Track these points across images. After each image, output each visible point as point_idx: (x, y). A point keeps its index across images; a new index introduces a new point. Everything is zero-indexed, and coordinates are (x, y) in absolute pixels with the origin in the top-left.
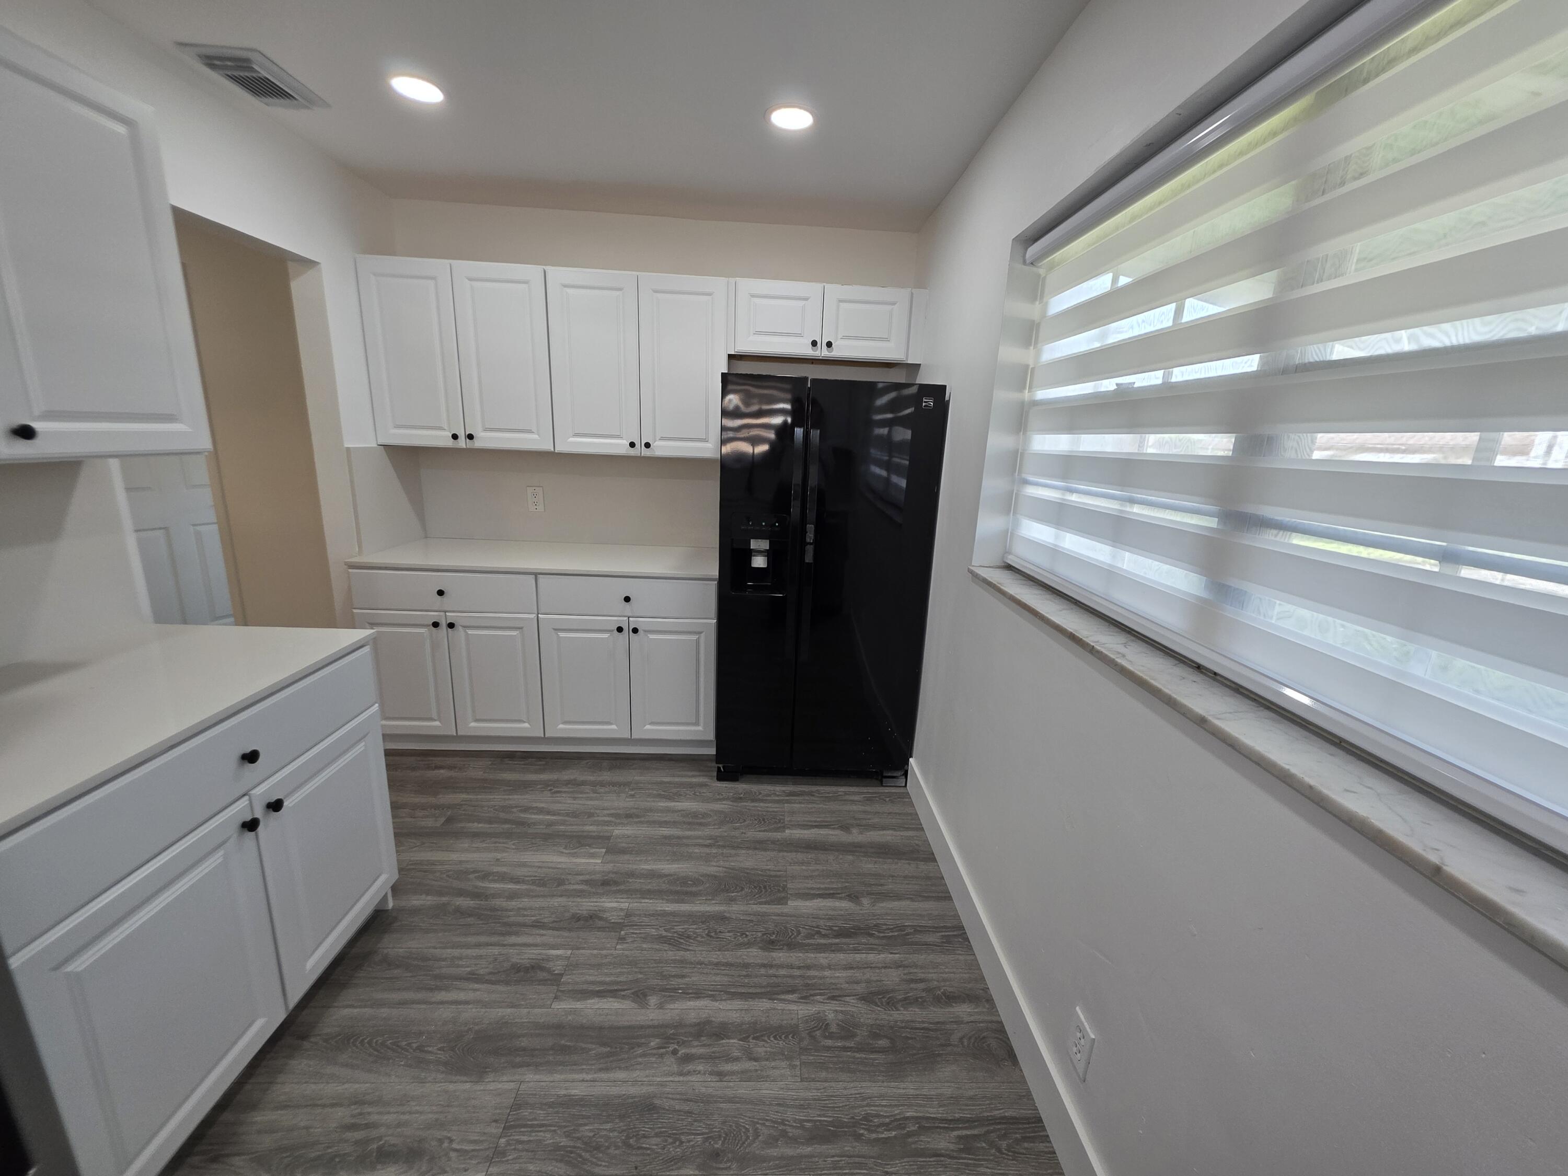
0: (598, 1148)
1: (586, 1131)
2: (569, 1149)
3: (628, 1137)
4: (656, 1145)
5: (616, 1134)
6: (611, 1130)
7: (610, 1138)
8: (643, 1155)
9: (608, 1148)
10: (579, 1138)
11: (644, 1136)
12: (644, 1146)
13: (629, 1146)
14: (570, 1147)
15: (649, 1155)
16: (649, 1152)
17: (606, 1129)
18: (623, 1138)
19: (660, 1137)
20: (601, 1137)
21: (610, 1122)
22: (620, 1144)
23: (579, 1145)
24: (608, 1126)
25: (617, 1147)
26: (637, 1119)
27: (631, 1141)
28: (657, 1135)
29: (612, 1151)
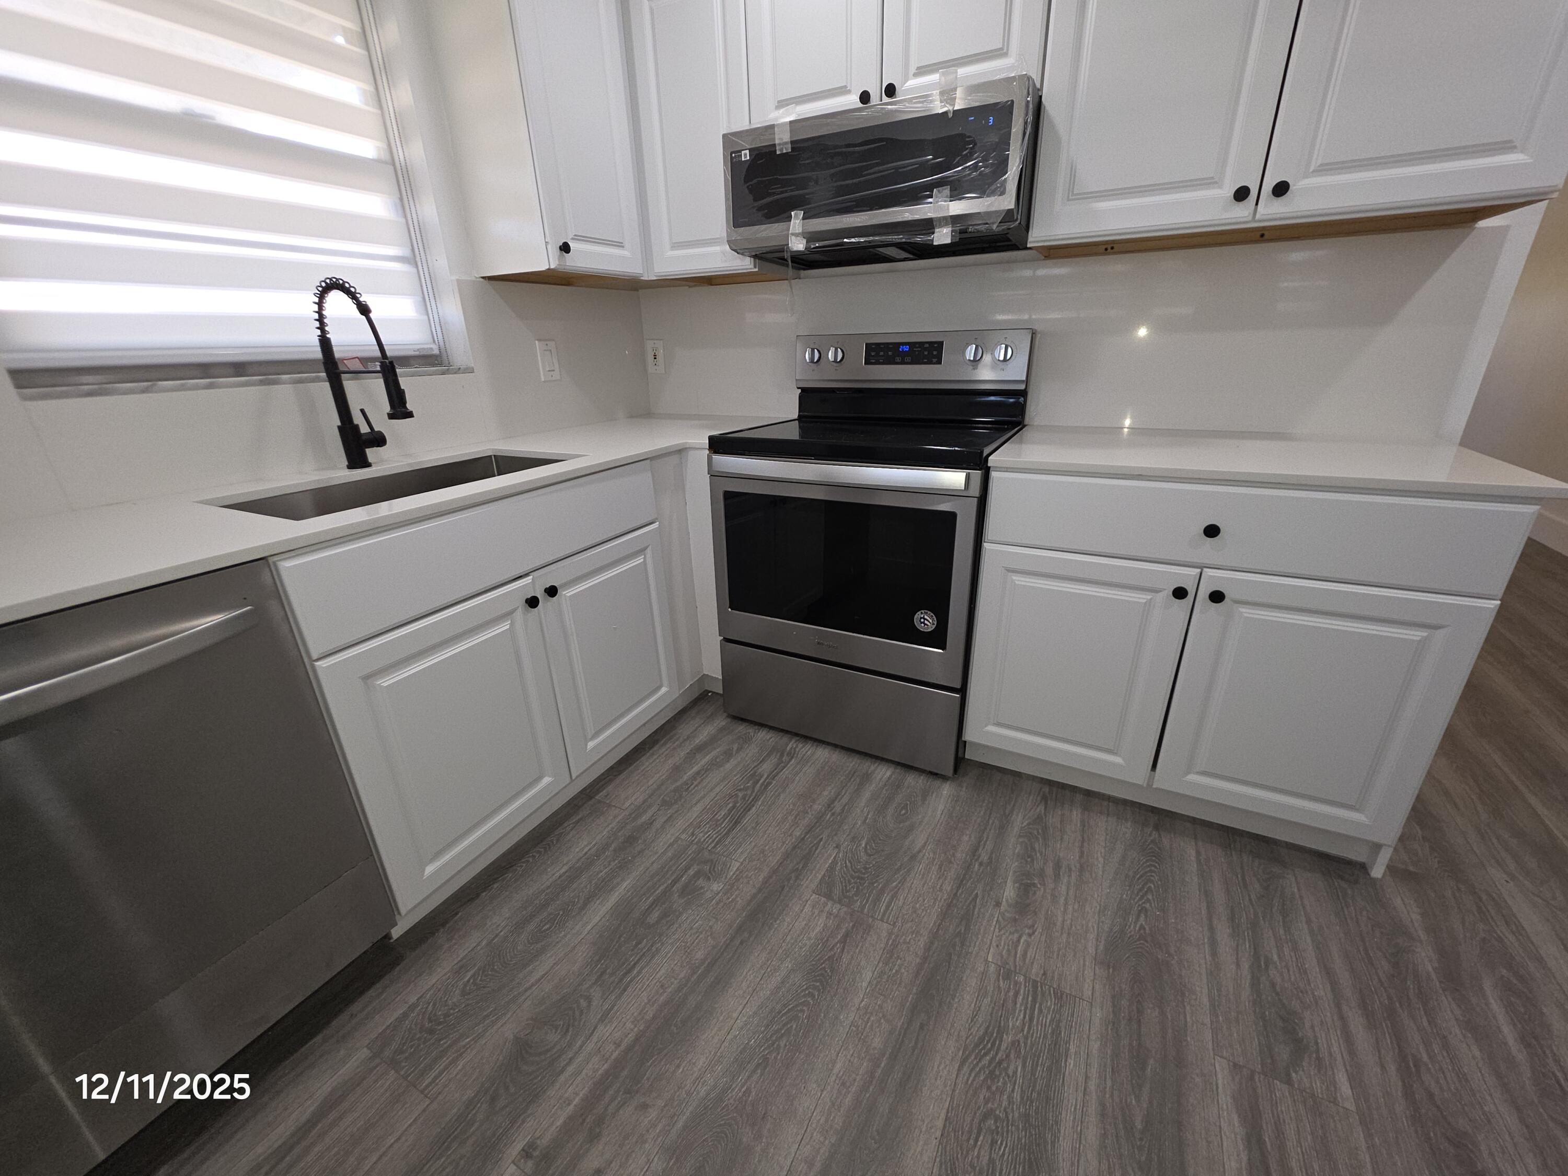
0: (992, 1076)
1: (1015, 1066)
2: (997, 1043)
3: (997, 1119)
4: (978, 1157)
5: (1005, 1103)
6: (1010, 1098)
7: (1002, 1093)
8: (970, 1132)
9: (989, 1088)
10: (1008, 1056)
11: (994, 1142)
12: (981, 1138)
13: (985, 1117)
14: (1000, 1045)
15: (968, 1140)
16: (972, 1142)
17: (1013, 1091)
18: (997, 1112)
19: (988, 1165)
20: (1005, 1083)
21: (1022, 1098)
22: (990, 1105)
23: (1000, 1055)
24: (1017, 1096)
25: (987, 1101)
26: (1019, 1139)
27: (991, 1122)
28: (991, 1161)
29: (984, 1093)
